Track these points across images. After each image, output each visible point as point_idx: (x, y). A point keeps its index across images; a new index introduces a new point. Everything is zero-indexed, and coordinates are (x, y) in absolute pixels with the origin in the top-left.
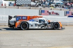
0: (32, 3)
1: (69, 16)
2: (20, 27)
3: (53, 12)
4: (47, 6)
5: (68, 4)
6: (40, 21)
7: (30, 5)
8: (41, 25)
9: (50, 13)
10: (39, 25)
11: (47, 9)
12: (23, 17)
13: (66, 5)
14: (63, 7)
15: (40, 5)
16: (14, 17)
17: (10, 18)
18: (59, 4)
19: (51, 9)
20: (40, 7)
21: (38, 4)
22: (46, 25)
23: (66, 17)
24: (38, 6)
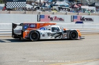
0: (28, 6)
1: (77, 22)
2: (29, 38)
3: (56, 17)
4: (47, 10)
5: (76, 6)
6: (53, 29)
7: (25, 9)
8: (54, 34)
9: (51, 19)
10: (52, 35)
11: (47, 13)
12: (31, 24)
13: (73, 7)
14: (69, 10)
15: (38, 8)
16: (20, 25)
17: (14, 26)
18: (64, 6)
19: (53, 14)
20: (38, 11)
21: (35, 7)
22: (61, 34)
23: (74, 23)
24: (35, 10)
